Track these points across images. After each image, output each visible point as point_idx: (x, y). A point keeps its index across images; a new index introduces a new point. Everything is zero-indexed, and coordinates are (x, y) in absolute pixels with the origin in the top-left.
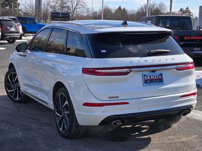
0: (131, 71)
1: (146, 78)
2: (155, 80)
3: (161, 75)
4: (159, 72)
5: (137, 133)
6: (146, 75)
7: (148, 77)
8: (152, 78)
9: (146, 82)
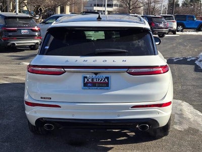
0: (65, 72)
1: (86, 80)
2: (99, 83)
3: (108, 78)
4: (105, 75)
6: (86, 77)
7: (90, 80)
8: (95, 81)
9: (85, 85)
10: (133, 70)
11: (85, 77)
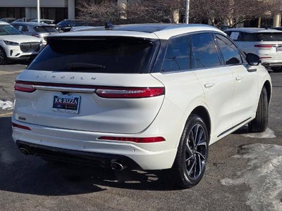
0: (35, 89)
1: (56, 100)
3: (77, 99)
4: (74, 96)
5: (116, 181)
6: (57, 97)
7: (60, 100)
8: (65, 102)
9: (55, 106)
10: (104, 92)
11: (55, 97)
